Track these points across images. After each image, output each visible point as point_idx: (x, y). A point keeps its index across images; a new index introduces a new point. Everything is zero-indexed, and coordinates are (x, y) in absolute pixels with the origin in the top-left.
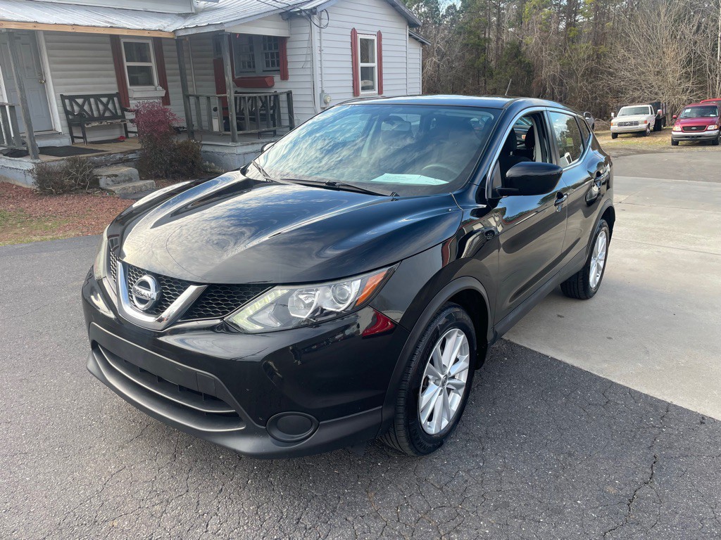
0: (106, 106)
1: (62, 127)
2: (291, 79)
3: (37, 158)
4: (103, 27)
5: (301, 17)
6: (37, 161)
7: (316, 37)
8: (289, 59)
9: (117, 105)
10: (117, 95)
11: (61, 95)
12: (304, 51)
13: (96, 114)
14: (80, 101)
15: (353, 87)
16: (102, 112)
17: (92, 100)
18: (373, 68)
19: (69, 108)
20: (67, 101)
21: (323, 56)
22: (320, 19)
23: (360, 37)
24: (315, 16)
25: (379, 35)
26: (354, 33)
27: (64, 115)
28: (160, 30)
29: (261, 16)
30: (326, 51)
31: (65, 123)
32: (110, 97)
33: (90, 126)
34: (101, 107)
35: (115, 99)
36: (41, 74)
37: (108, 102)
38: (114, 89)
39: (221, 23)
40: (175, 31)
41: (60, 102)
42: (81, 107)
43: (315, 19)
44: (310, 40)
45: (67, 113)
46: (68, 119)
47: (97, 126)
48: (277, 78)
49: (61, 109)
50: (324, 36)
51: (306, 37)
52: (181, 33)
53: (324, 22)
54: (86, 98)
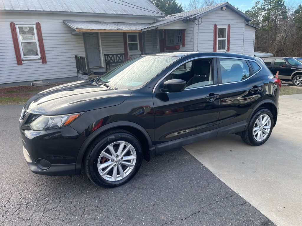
0: (119, 58)
1: (104, 65)
2: (186, 46)
3: (89, 75)
4: (115, 30)
5: (190, 21)
6: (89, 77)
7: (196, 28)
8: (186, 38)
9: (123, 57)
10: (124, 54)
11: (105, 54)
12: (191, 35)
13: (116, 61)
14: (111, 56)
15: (214, 48)
16: (118, 60)
17: (115, 56)
18: (225, 40)
19: (107, 59)
20: (106, 56)
21: (199, 36)
22: (199, 21)
23: (218, 27)
24: (196, 20)
25: (229, 26)
26: (215, 26)
27: (105, 61)
28: (135, 30)
29: (172, 22)
30: (200, 34)
31: (105, 64)
32: (121, 55)
33: (112, 65)
34: (118, 58)
35: (123, 55)
36: (99, 47)
37: (120, 57)
38: (123, 52)
39: (155, 26)
40: (141, 30)
41: (104, 56)
42: (111, 58)
43: (196, 22)
44: (194, 30)
45: (106, 60)
46: (106, 62)
47: (115, 65)
48: (181, 46)
49: (104, 59)
50: (200, 28)
51: (192, 29)
52: (143, 31)
53: (200, 22)
54: (113, 55)
